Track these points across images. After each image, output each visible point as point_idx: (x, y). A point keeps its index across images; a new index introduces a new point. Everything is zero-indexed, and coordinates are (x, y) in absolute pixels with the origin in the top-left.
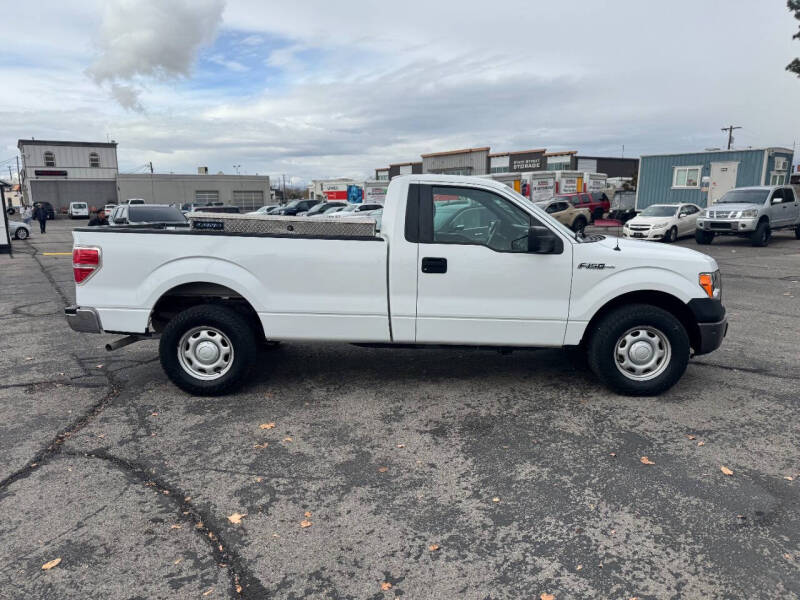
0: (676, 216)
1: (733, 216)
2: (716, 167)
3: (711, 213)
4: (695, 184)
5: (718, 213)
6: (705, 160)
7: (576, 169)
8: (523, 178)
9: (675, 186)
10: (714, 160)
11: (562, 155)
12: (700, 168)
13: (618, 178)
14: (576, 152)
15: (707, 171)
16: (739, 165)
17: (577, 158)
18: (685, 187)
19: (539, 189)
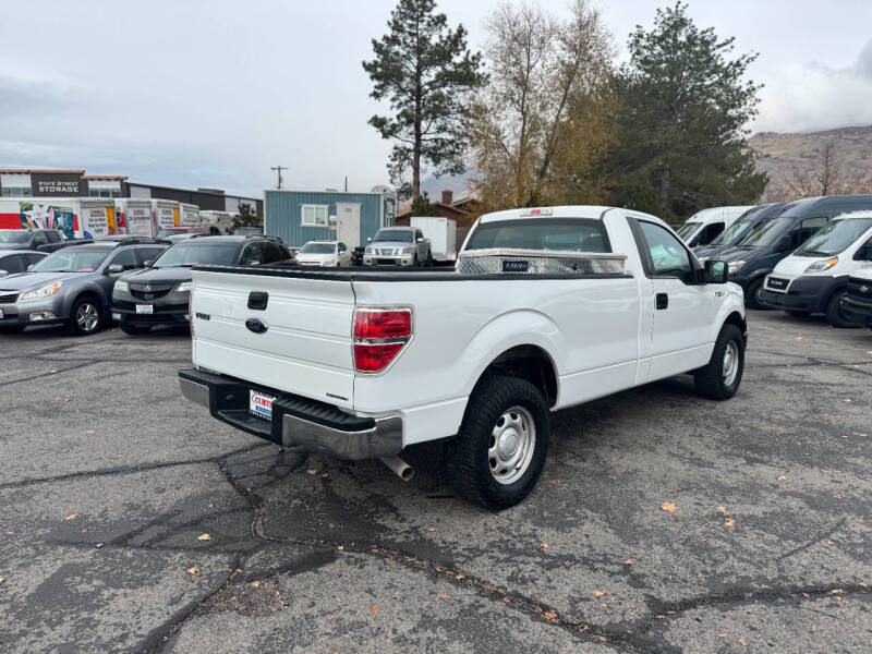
0: (336, 253)
1: (396, 253)
2: (341, 207)
3: (377, 251)
4: (323, 223)
5: (383, 250)
6: (331, 199)
7: (129, 196)
8: (117, 205)
9: (304, 223)
10: (338, 201)
11: (108, 179)
12: (326, 207)
13: (211, 211)
14: (127, 178)
15: (332, 211)
16: (361, 207)
17: (129, 185)
18: (313, 224)
19: (136, 219)
